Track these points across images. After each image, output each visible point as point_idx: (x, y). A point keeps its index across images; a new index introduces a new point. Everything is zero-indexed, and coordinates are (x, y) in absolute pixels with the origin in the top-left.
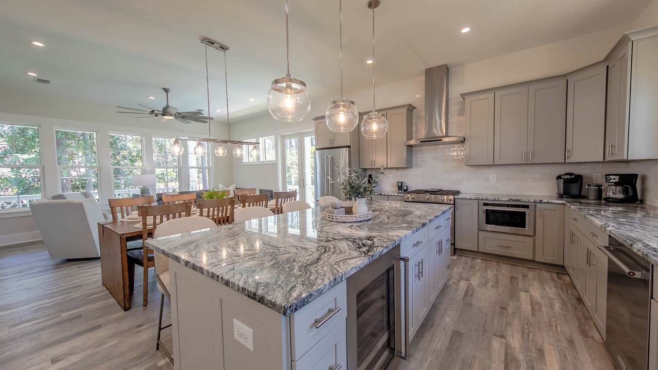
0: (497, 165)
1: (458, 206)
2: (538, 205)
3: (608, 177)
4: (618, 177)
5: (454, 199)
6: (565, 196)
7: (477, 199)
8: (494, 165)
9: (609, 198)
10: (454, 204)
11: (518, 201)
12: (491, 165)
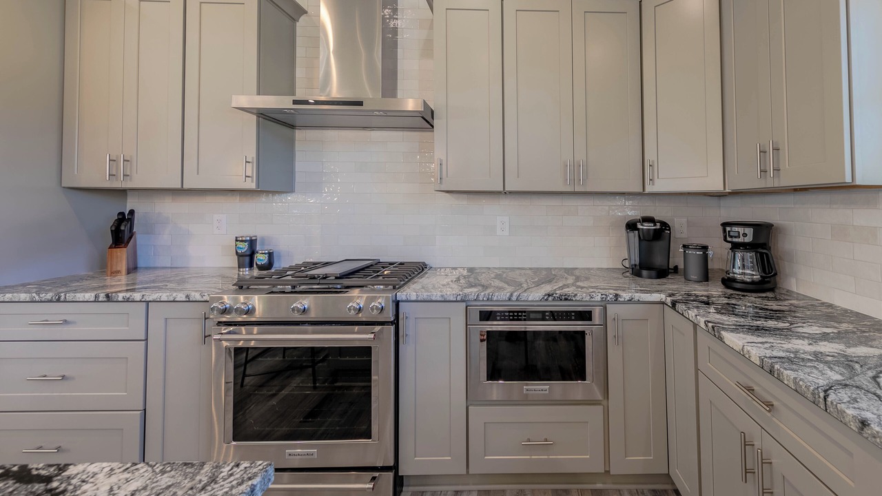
0: (511, 193)
1: (407, 326)
2: (612, 309)
3: (728, 229)
4: (751, 230)
5: (397, 304)
6: (645, 273)
7: (462, 301)
8: (505, 193)
9: (734, 280)
10: (396, 323)
11: (566, 299)
12: (499, 193)
